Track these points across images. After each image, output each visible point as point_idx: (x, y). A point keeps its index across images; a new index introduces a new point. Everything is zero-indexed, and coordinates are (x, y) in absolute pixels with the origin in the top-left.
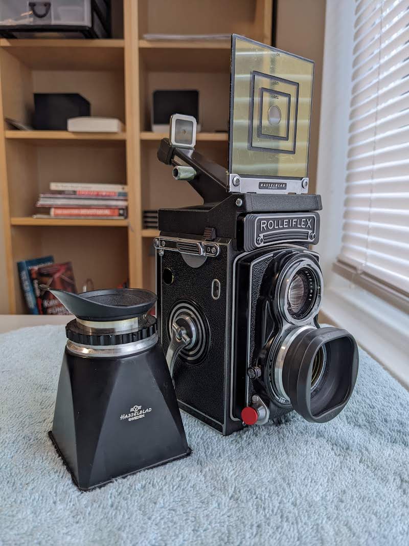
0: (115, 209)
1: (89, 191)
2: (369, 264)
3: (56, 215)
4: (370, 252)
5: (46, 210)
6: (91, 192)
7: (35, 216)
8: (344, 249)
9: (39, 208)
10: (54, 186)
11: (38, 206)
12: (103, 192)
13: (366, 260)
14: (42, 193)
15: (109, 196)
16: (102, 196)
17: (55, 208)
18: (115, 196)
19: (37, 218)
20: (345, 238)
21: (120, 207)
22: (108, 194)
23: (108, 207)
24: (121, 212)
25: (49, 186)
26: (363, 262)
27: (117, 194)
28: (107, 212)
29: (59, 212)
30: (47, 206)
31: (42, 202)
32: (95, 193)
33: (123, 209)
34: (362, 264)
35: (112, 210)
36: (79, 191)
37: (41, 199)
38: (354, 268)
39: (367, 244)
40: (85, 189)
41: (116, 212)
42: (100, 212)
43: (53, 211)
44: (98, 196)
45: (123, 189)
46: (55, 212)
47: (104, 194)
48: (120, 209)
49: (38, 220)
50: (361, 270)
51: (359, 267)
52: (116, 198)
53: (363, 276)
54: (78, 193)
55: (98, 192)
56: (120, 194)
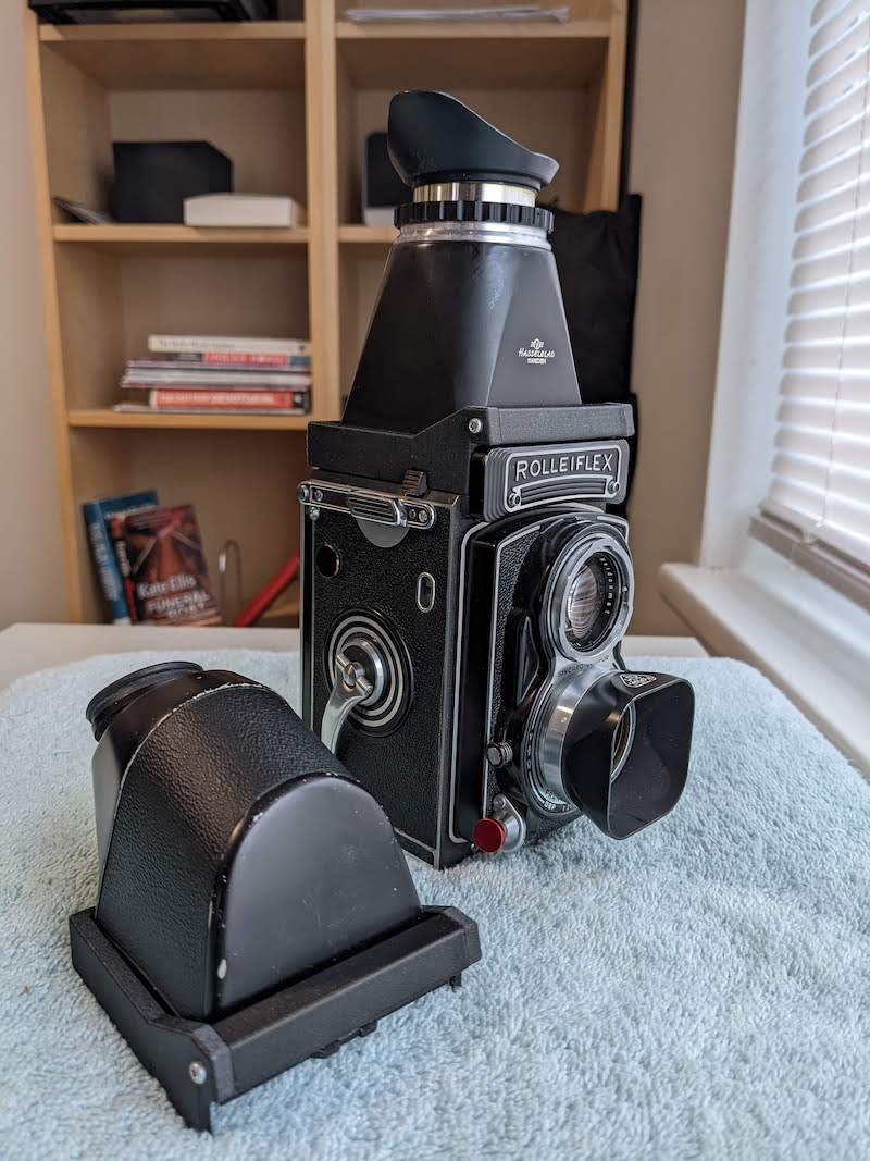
0: (286, 392)
1: (229, 355)
2: (831, 524)
3: (161, 405)
4: (832, 496)
5: (141, 395)
6: (235, 355)
7: (118, 408)
8: (776, 486)
9: (128, 389)
10: (157, 343)
11: (124, 386)
12: (257, 355)
13: (824, 515)
14: (134, 359)
15: (271, 364)
16: (257, 364)
17: (160, 390)
18: (284, 364)
19: (122, 412)
20: (779, 464)
21: (295, 389)
22: (269, 360)
23: (270, 389)
24: (298, 399)
25: (145, 343)
26: (817, 517)
27: (289, 361)
28: (268, 399)
29: (168, 398)
30: (144, 387)
31: (134, 377)
32: (243, 359)
33: (301, 393)
34: (815, 522)
35: (278, 395)
36: (210, 355)
37: (131, 372)
38: (798, 531)
39: (827, 479)
40: (222, 350)
41: (288, 398)
42: (253, 399)
43: (154, 398)
44: (249, 365)
45: (302, 348)
46: (158, 400)
47: (261, 360)
48: (294, 393)
49: (125, 415)
50: (813, 536)
51: (809, 530)
52: (286, 369)
53: (816, 550)
54: (206, 358)
55: (248, 356)
56: (295, 360)
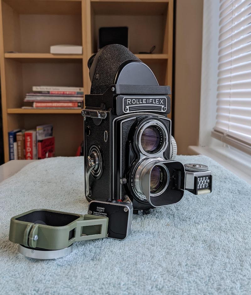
1: (58, 92)
2: (231, 130)
5: (30, 104)
7: (23, 108)
8: (217, 123)
10: (35, 89)
11: (25, 101)
13: (229, 128)
14: (28, 93)
16: (66, 94)
17: (36, 102)
20: (218, 117)
22: (70, 93)
23: (71, 101)
25: (32, 88)
28: (70, 104)
29: (39, 105)
30: (31, 101)
31: (28, 98)
32: (62, 93)
33: (80, 102)
34: (226, 131)
35: (74, 103)
36: (52, 92)
38: (222, 133)
39: (229, 119)
40: (55, 90)
42: (65, 105)
43: (35, 105)
45: (80, 90)
47: (68, 93)
49: (25, 110)
50: (226, 134)
52: (76, 95)
53: (227, 137)
56: (78, 93)
